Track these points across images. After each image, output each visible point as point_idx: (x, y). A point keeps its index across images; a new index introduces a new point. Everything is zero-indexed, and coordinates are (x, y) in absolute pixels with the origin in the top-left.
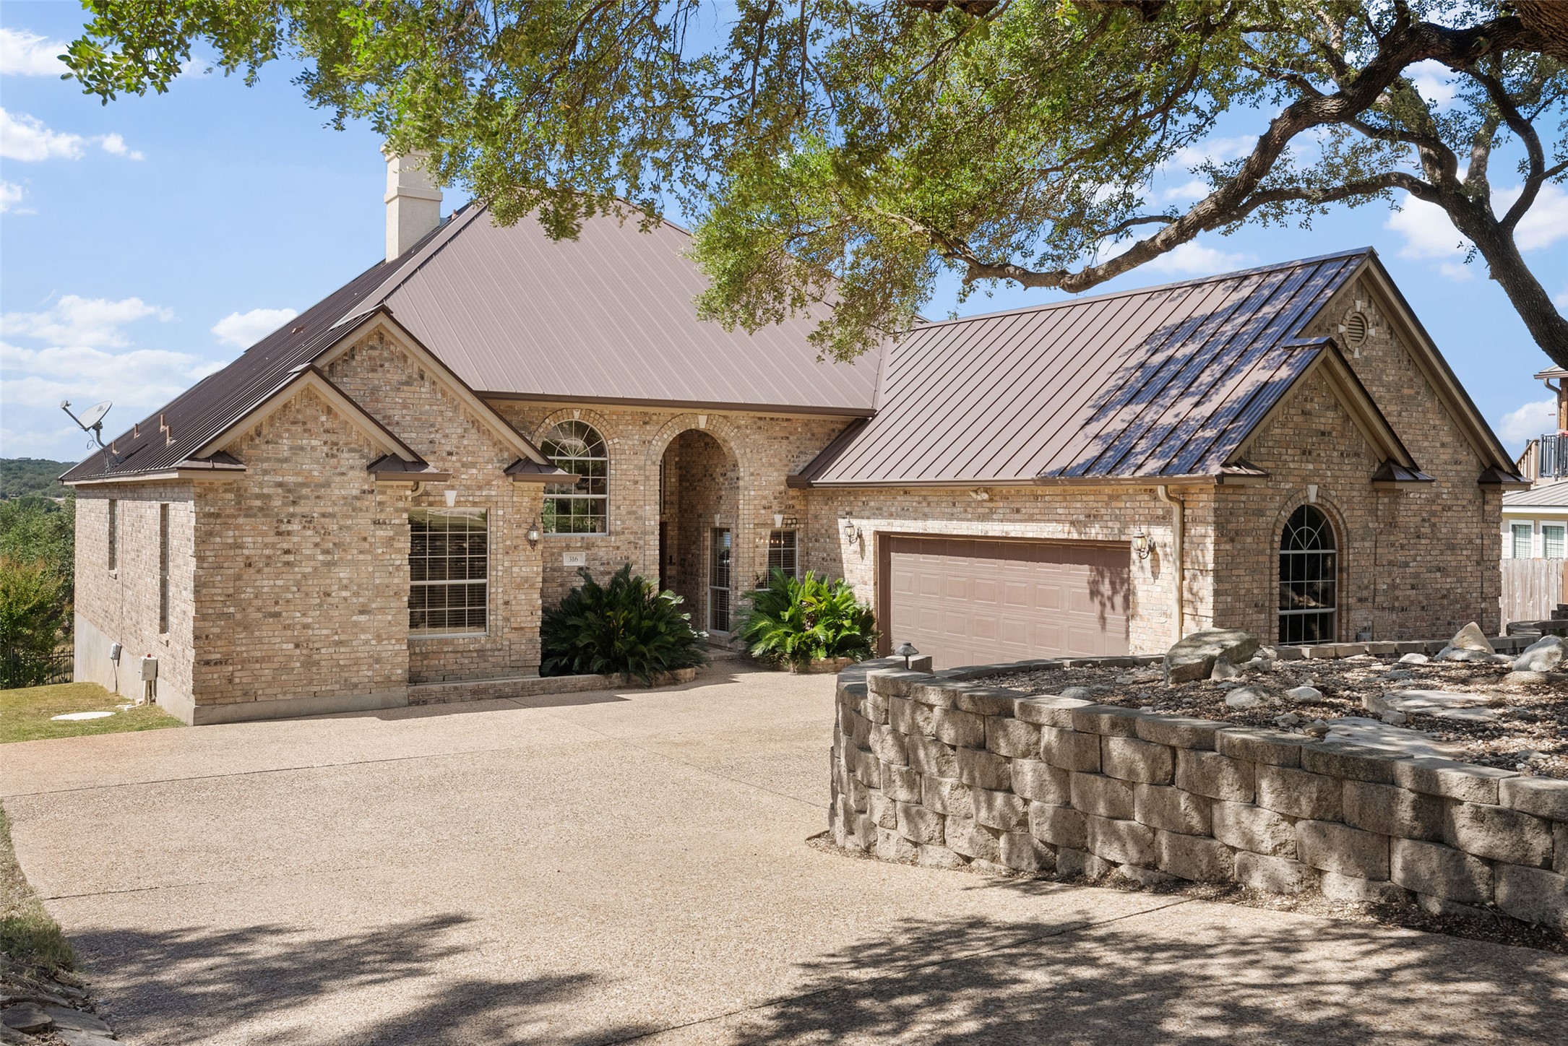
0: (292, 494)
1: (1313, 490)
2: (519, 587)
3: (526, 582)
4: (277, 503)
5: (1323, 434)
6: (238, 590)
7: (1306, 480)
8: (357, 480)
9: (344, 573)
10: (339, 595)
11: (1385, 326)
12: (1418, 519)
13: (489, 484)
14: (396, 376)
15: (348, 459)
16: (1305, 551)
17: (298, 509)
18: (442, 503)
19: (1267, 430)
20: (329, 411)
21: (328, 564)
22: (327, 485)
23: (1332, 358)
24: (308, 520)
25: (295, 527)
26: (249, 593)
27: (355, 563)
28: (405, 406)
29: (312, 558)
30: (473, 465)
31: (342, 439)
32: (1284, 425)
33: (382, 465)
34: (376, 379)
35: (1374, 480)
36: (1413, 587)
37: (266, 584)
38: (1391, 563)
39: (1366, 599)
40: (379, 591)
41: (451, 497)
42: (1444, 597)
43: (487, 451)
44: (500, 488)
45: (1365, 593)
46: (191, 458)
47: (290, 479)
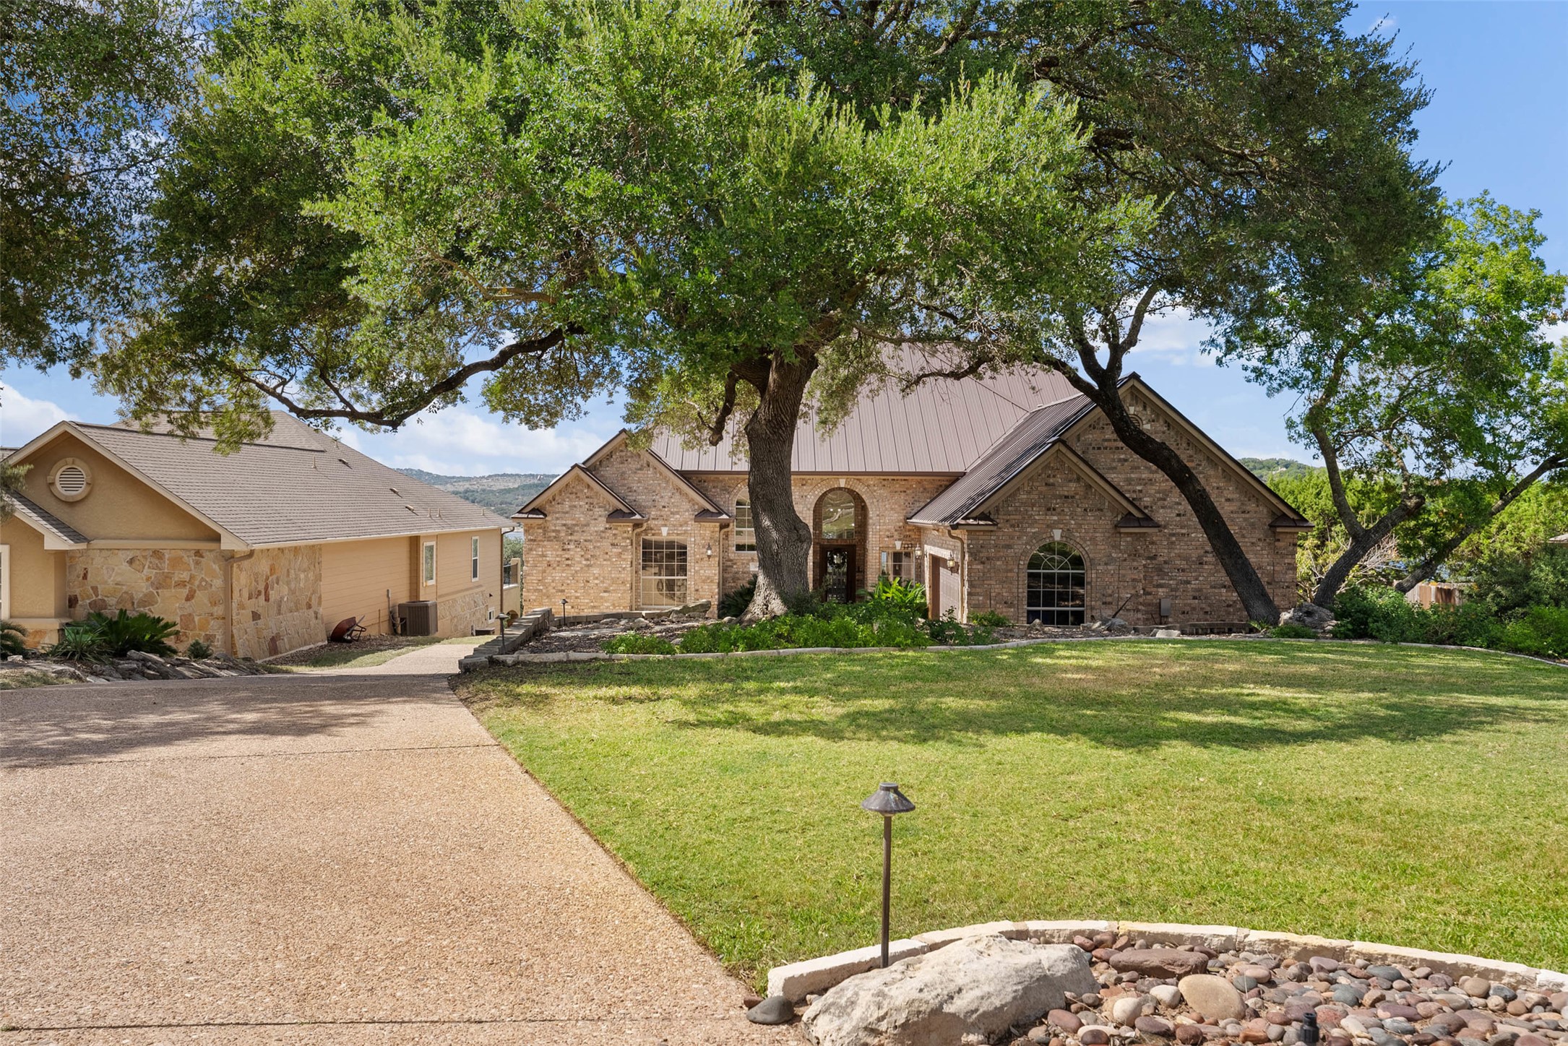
0: (570, 530)
1: (1057, 534)
2: (704, 582)
3: (707, 580)
4: (563, 534)
5: (1067, 497)
6: (544, 578)
7: (1051, 526)
8: (602, 524)
9: (596, 571)
10: (593, 582)
11: (1161, 422)
12: (1202, 552)
13: (686, 523)
14: (634, 465)
15: (598, 511)
16: (1056, 571)
17: (573, 537)
18: (660, 534)
19: (1013, 495)
20: (589, 486)
21: (588, 566)
22: (587, 525)
23: (1063, 449)
24: (578, 543)
25: (572, 546)
26: (549, 580)
27: (602, 566)
28: (639, 482)
29: (580, 562)
30: (677, 513)
31: (595, 501)
32: (1029, 493)
33: (615, 515)
34: (624, 467)
35: (1116, 526)
36: (1195, 598)
37: (557, 575)
38: (1134, 580)
39: (1110, 603)
40: (614, 581)
41: (664, 531)
42: (1229, 606)
43: (686, 505)
44: (692, 526)
45: (1109, 599)
46: (520, 512)
47: (569, 522)
